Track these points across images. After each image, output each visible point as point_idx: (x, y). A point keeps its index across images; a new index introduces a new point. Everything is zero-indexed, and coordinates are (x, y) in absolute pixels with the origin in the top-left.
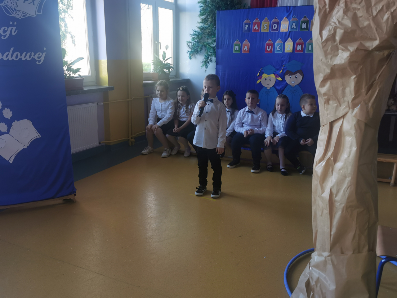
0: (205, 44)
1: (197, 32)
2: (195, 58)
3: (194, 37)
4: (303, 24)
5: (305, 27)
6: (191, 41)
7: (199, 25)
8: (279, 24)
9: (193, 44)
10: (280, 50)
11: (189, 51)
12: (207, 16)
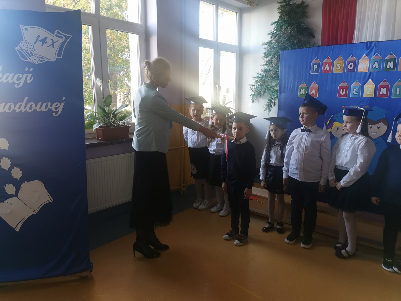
0: (269, 87)
1: (260, 75)
2: (258, 101)
3: (257, 79)
4: (389, 63)
5: (392, 67)
6: (254, 84)
7: (264, 67)
8: (356, 64)
9: (256, 87)
10: (357, 93)
11: (252, 94)
12: (272, 58)
